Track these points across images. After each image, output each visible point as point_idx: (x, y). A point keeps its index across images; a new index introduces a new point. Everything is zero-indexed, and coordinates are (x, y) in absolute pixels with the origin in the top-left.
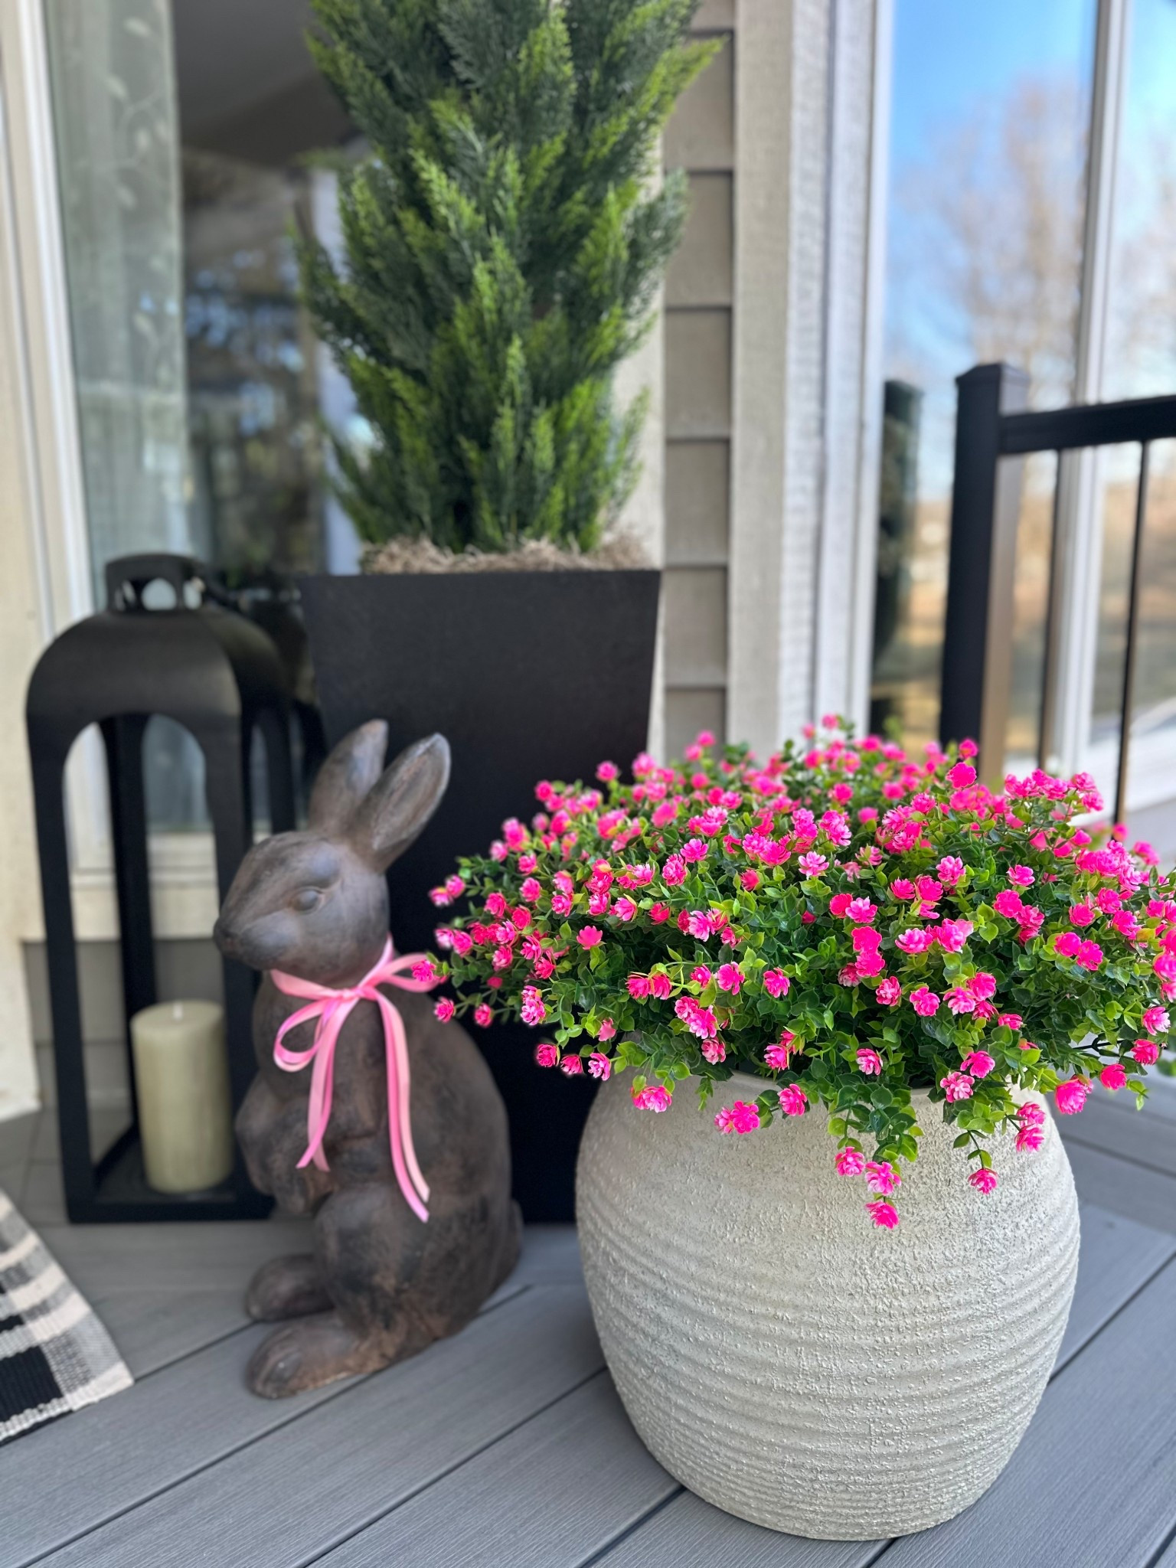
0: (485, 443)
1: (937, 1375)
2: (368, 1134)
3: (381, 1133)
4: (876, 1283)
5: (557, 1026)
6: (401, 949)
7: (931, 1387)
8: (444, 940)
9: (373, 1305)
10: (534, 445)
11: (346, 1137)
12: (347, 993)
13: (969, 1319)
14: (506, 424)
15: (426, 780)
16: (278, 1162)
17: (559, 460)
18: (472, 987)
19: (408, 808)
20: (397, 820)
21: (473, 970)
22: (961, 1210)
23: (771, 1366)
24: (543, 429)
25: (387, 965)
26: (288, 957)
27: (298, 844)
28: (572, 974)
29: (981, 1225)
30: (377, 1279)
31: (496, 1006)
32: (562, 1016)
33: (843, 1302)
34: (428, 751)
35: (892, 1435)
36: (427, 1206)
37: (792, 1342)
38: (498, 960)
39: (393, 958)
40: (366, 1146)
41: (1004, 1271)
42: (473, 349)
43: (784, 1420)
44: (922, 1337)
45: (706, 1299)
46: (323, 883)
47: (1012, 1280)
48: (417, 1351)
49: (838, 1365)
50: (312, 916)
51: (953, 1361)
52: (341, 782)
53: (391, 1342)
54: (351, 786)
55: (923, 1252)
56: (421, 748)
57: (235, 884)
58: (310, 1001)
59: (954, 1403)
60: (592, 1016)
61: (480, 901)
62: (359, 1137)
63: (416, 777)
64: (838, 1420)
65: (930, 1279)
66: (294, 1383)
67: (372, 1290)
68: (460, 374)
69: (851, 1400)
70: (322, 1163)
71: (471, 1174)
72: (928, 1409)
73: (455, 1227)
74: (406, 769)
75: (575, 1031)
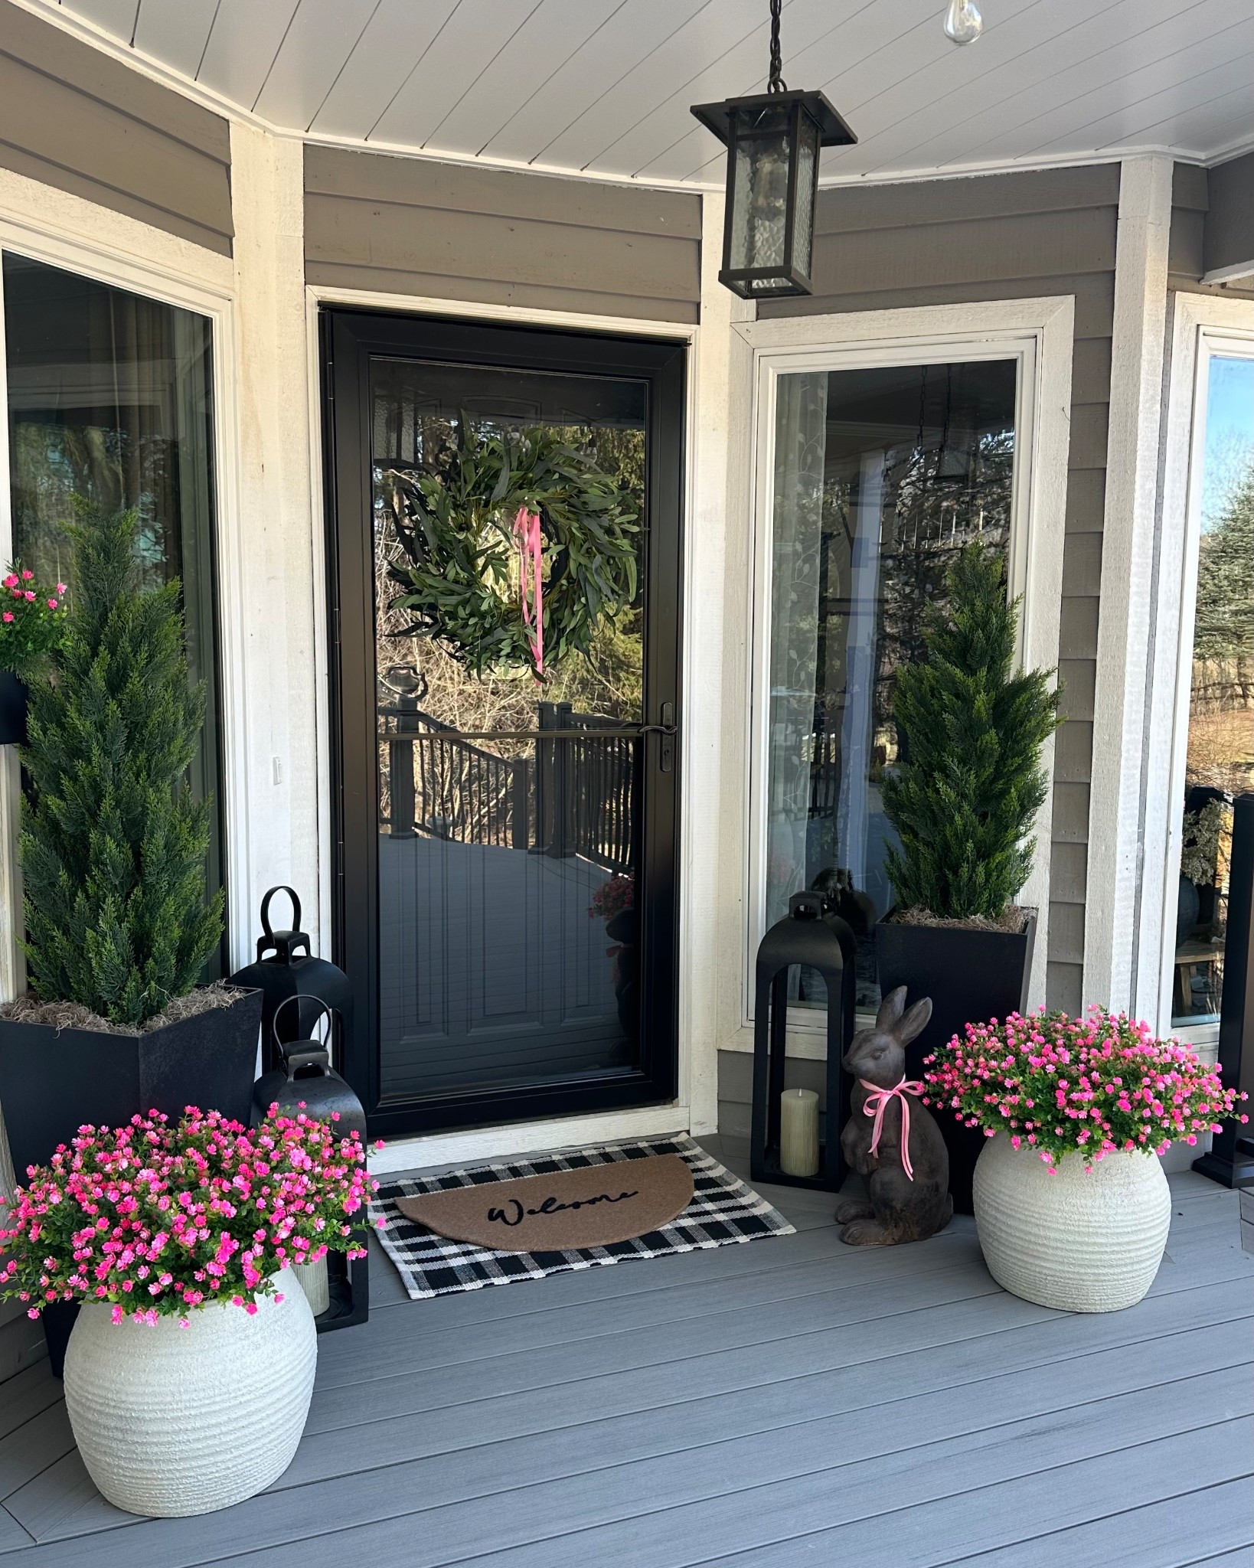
0: (956, 873)
1: (1087, 1244)
2: (894, 1147)
3: (898, 1146)
4: (1066, 1209)
5: (962, 1108)
6: (908, 1080)
7: (1085, 1248)
8: (927, 1077)
9: (891, 1215)
10: (977, 875)
11: (885, 1147)
12: (889, 1092)
13: (1100, 1227)
14: (965, 869)
15: (923, 1015)
16: (860, 1152)
17: (987, 881)
18: (937, 1095)
19: (915, 1025)
20: (911, 1029)
21: (937, 1089)
22: (1100, 1191)
23: (1030, 1233)
24: (981, 869)
25: (903, 1084)
26: (869, 1076)
27: (874, 1034)
28: (970, 1094)
29: (1107, 1197)
30: (894, 1203)
31: (944, 1103)
32: (963, 1105)
33: (1055, 1213)
34: (924, 1004)
35: (1072, 1264)
36: (912, 1175)
37: (1038, 1225)
38: (946, 1086)
39: (906, 1082)
40: (893, 1151)
41: (1115, 1214)
42: (952, 841)
43: (1035, 1254)
44: (1081, 1229)
45: (1011, 1209)
46: (883, 1050)
47: (1119, 1218)
48: (906, 1242)
49: (1052, 1235)
50: (879, 1062)
51: (1093, 1240)
52: (890, 1010)
53: (897, 1233)
54: (893, 1012)
55: (1083, 1202)
56: (922, 1002)
57: (852, 1046)
58: (876, 1093)
59: (1095, 1257)
60: (974, 1107)
61: (941, 1065)
62: (890, 1147)
63: (919, 1014)
64: (1053, 1255)
65: (1085, 1211)
66: (859, 1240)
67: (892, 1208)
68: (946, 847)
69: (1057, 1248)
70: (876, 1155)
71: (932, 1171)
72: (1084, 1256)
73: (925, 1189)
74: (915, 1011)
75: (969, 1111)
